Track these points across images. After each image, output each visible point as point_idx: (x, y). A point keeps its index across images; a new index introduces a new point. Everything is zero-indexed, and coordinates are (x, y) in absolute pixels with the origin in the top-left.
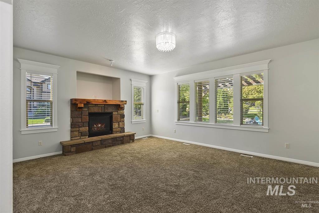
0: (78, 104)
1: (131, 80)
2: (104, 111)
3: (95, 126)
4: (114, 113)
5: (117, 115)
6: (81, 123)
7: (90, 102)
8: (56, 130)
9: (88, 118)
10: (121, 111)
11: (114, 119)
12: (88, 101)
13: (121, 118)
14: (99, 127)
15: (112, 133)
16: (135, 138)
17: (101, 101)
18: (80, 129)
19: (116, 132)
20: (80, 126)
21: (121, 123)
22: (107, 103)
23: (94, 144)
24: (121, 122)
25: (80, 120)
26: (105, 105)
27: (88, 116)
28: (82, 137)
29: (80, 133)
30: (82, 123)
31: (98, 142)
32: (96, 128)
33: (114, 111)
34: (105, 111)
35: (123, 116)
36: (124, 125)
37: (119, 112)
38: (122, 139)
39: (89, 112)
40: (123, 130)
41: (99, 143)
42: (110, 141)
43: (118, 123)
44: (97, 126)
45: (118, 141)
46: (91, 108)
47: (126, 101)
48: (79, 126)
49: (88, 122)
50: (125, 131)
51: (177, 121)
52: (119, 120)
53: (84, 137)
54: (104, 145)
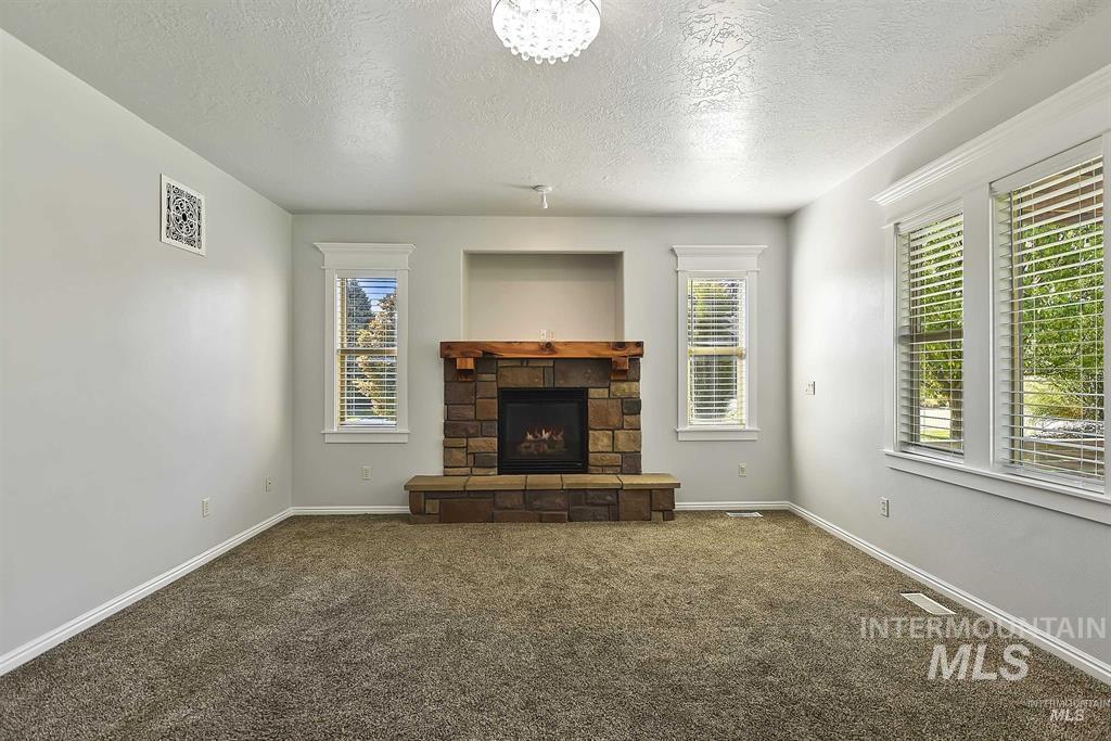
0: (455, 359)
1: (672, 250)
2: (552, 385)
3: (530, 437)
4: (591, 391)
5: (605, 401)
6: (475, 423)
7: (493, 350)
8: (405, 439)
9: (495, 408)
10: (625, 386)
11: (590, 417)
12: (488, 349)
13: (623, 414)
14: (544, 440)
15: (585, 470)
16: (679, 506)
17: (533, 347)
18: (472, 442)
19: (604, 469)
20: (471, 431)
21: (621, 435)
22: (555, 353)
23: (498, 500)
24: (622, 428)
25: (471, 414)
26: (557, 362)
27: (496, 401)
28: (477, 471)
29: (472, 456)
30: (479, 424)
31: (514, 494)
32: (533, 445)
33: (593, 385)
34: (557, 386)
35: (633, 406)
36: (637, 441)
37: (613, 388)
38: (609, 498)
39: (501, 386)
40: (632, 463)
41: (517, 500)
42: (558, 500)
43: (610, 432)
44: (535, 437)
45: (593, 504)
46: (504, 373)
47: (639, 344)
48: (466, 430)
49: (498, 421)
50: (644, 470)
51: (891, 451)
52: (615, 420)
53: (482, 471)
54: (535, 510)
